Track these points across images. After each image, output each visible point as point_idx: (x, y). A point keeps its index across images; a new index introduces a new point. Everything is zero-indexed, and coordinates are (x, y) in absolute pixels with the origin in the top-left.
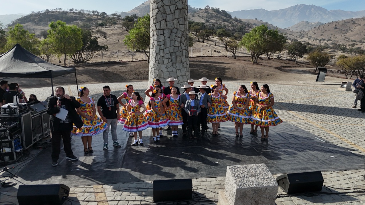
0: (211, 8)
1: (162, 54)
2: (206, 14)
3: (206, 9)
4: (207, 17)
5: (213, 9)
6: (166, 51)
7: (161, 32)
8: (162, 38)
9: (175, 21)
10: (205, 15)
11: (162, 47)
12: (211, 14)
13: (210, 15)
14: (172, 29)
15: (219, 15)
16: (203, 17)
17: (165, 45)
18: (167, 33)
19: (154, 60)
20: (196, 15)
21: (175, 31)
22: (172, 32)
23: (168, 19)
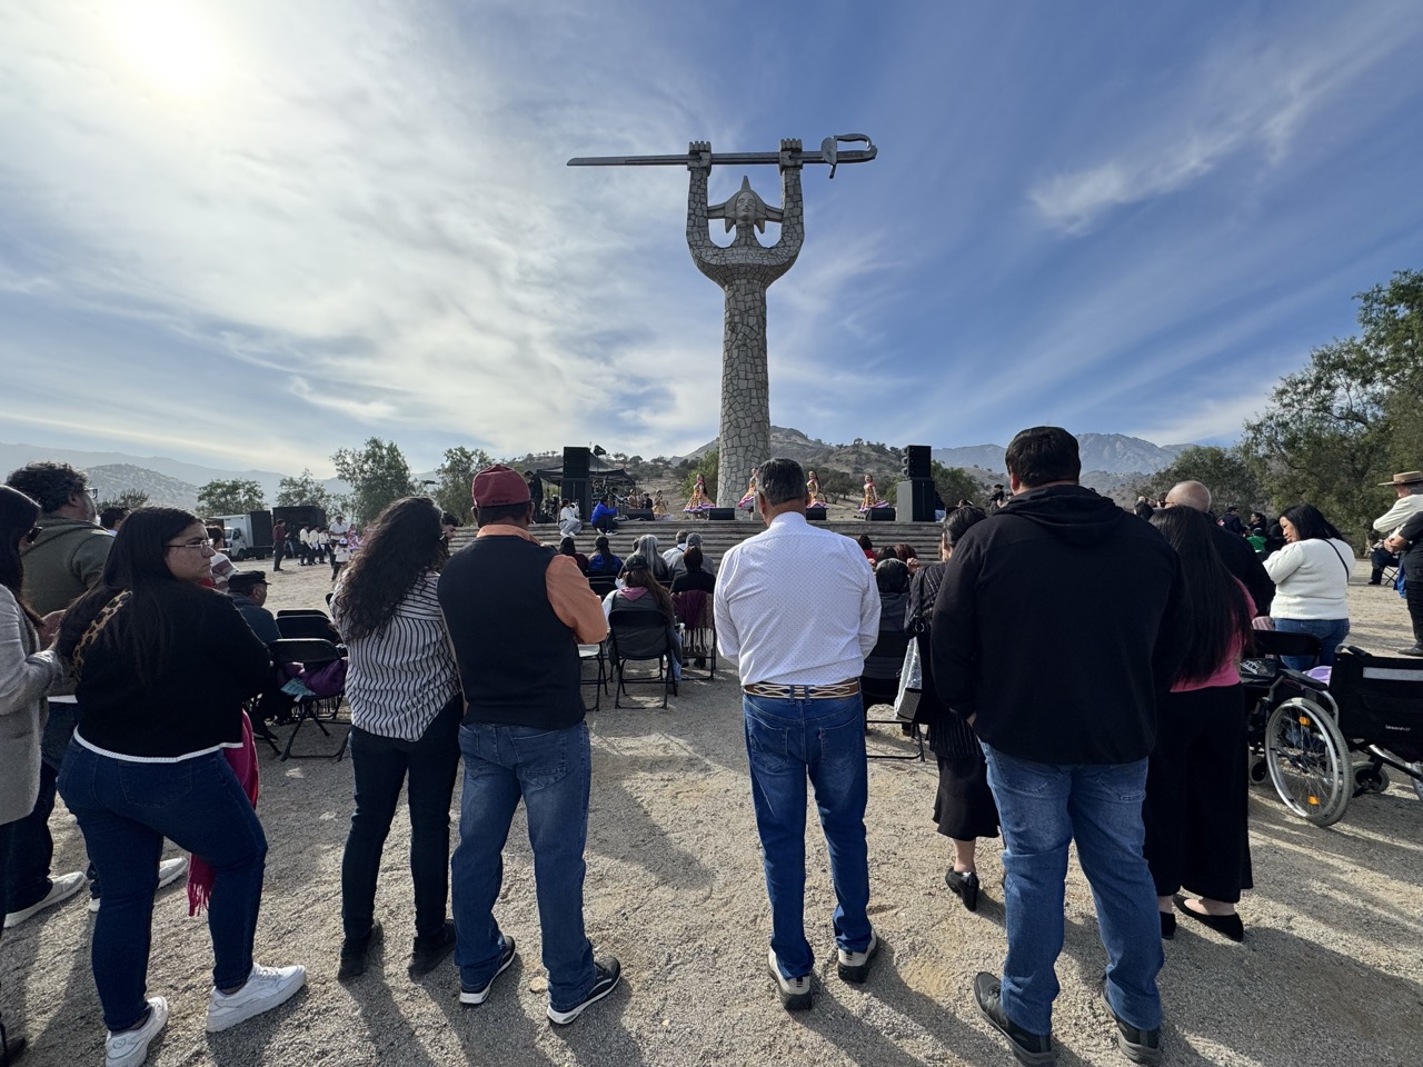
0: (865, 444)
1: (734, 479)
2: (855, 456)
3: (855, 446)
4: (856, 462)
5: (869, 445)
6: (740, 474)
7: (733, 450)
8: (734, 458)
9: (752, 437)
10: (853, 458)
11: (735, 469)
12: (866, 455)
13: (863, 457)
14: (747, 447)
15: (884, 458)
16: (847, 463)
17: (738, 466)
18: (741, 451)
19: (723, 487)
20: (832, 458)
21: (751, 448)
22: (747, 450)
23: (742, 435)
